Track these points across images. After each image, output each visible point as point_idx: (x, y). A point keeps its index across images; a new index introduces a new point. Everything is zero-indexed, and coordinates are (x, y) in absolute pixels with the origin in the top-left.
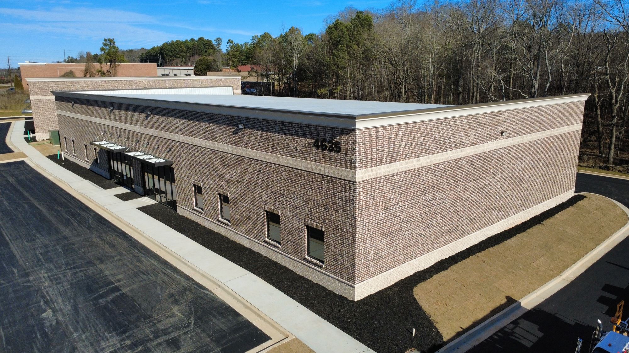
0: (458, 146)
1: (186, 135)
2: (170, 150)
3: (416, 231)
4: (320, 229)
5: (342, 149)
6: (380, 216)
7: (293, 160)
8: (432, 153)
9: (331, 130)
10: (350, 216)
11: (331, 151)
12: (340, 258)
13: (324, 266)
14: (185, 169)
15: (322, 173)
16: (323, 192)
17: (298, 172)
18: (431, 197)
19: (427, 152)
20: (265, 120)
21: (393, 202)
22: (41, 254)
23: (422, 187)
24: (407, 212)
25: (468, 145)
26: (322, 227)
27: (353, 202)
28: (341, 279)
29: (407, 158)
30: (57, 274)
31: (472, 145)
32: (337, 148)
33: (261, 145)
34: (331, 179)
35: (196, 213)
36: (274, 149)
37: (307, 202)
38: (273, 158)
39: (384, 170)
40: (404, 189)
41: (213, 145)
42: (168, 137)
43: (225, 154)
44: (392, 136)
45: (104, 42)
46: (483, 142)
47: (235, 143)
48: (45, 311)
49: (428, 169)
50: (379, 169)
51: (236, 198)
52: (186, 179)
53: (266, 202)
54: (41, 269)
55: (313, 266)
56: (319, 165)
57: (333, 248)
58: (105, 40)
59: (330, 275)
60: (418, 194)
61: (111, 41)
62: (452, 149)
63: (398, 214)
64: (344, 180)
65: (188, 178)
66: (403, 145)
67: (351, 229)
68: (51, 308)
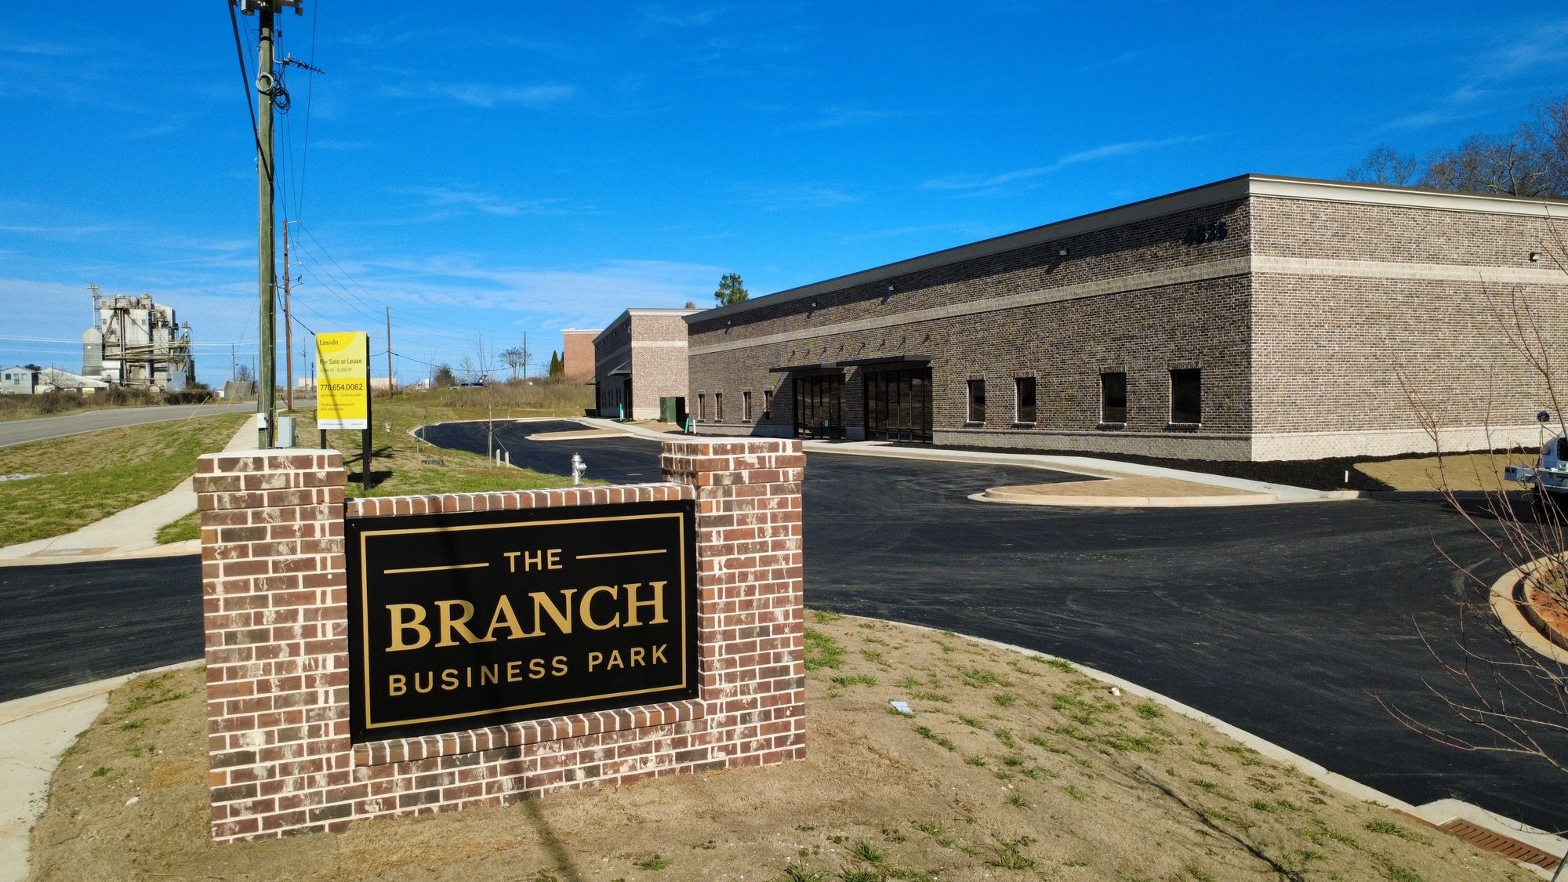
0: (1434, 258)
1: (961, 301)
2: (927, 338)
3: (1358, 382)
4: (1194, 366)
5: (1229, 232)
6: (1291, 337)
7: (1149, 276)
8: (1383, 259)
9: (1212, 208)
10: (1242, 329)
11: (1210, 240)
12: (1227, 400)
13: (1200, 425)
14: (954, 360)
15: (1197, 278)
16: (1198, 307)
17: (1158, 291)
18: (1384, 333)
19: (1372, 255)
20: (1104, 230)
21: (1313, 320)
23: (1367, 311)
24: (1340, 344)
25: (1454, 262)
26: (1197, 363)
27: (1246, 305)
28: (1228, 435)
29: (1336, 255)
31: (1466, 263)
32: (1221, 233)
33: (1096, 270)
34: (1211, 283)
35: (971, 429)
36: (1120, 270)
37: (1171, 334)
38: (1117, 284)
39: (1297, 266)
40: (1332, 304)
41: (1010, 301)
42: (925, 317)
43: (1032, 309)
44: (1309, 217)
45: (723, 282)
46: (1488, 263)
47: (1052, 284)
49: (1378, 285)
50: (1288, 262)
51: (1049, 374)
52: (954, 377)
53: (1103, 360)
55: (1182, 434)
56: (1192, 269)
57: (1216, 389)
58: (725, 278)
59: (1212, 435)
60: (1360, 321)
61: (735, 279)
62: (1421, 261)
63: (1324, 343)
64: (1231, 276)
65: (959, 374)
66: (1329, 233)
67: (1244, 347)
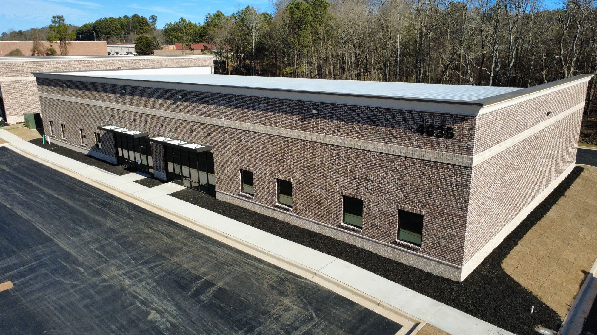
0: (526, 127)
1: (233, 119)
2: (209, 135)
3: (497, 210)
4: (419, 213)
5: (455, 135)
7: (385, 146)
8: (513, 135)
9: (441, 116)
10: (460, 201)
11: (438, 136)
12: (444, 241)
13: (421, 249)
14: (229, 154)
15: (425, 158)
16: (424, 177)
17: (393, 158)
18: (508, 177)
19: (510, 134)
20: (348, 105)
21: (489, 184)
22: (96, 249)
23: (505, 169)
24: (495, 193)
26: (421, 212)
27: (465, 186)
28: (443, 261)
29: (500, 141)
30: (132, 271)
31: (533, 125)
32: (450, 134)
33: (341, 130)
34: (437, 165)
35: (243, 198)
36: (359, 135)
37: (401, 187)
38: (358, 144)
39: (487, 154)
40: (495, 171)
41: (272, 130)
42: (207, 121)
43: (289, 140)
44: (494, 121)
45: (53, 20)
46: (538, 122)
47: (305, 129)
48: (149, 314)
49: (510, 151)
51: (302, 183)
52: (230, 164)
53: (345, 187)
54: (109, 266)
55: (406, 250)
56: (422, 151)
57: (435, 231)
58: (54, 17)
59: (429, 257)
60: (502, 175)
61: (59, 18)
62: (523, 130)
63: (490, 196)
64: (455, 165)
65: (233, 163)
66: (499, 128)
67: (460, 213)
68: (153, 309)
